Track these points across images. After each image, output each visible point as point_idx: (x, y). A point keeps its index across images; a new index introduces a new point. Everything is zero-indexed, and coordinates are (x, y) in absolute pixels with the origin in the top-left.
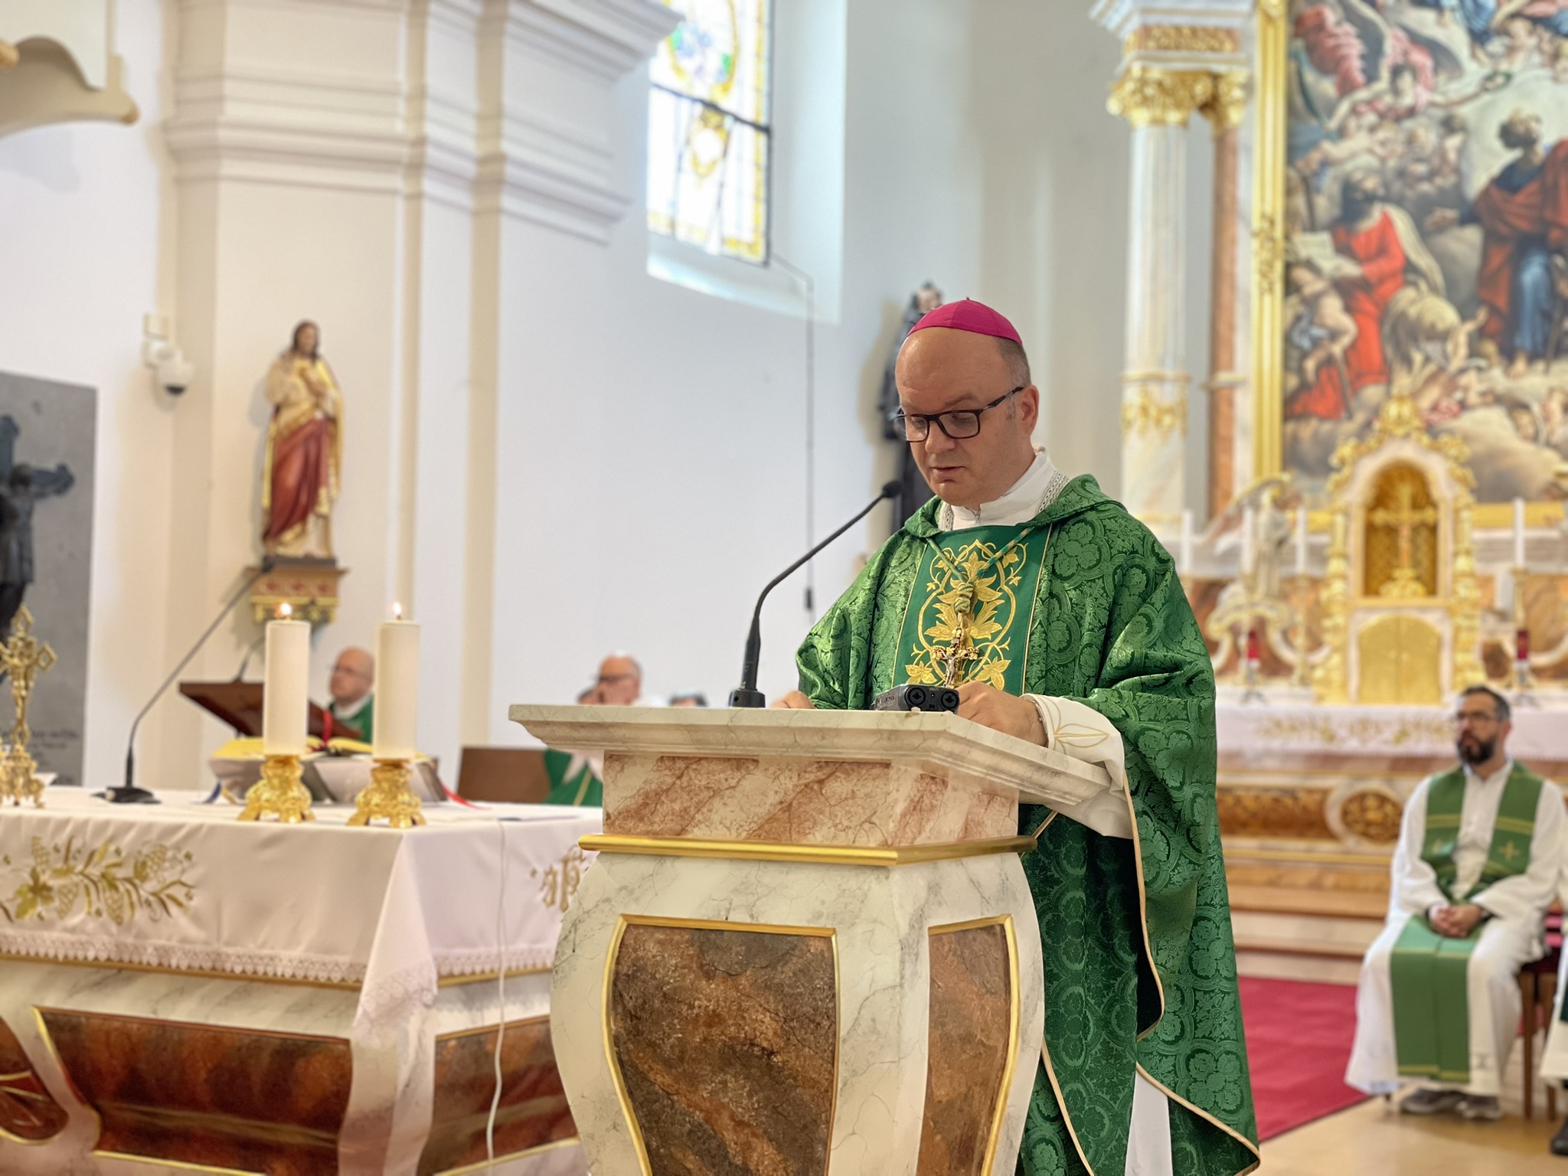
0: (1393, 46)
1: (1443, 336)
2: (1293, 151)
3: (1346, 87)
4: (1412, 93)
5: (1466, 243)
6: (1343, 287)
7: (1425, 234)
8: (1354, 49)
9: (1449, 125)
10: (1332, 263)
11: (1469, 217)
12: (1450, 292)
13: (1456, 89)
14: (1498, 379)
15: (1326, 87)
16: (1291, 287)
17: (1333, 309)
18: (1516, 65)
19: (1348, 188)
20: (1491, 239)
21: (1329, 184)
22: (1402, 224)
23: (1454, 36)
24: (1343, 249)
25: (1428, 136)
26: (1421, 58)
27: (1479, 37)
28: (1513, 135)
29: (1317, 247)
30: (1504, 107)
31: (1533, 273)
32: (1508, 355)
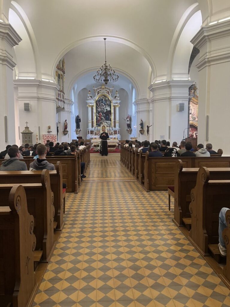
0: (101, 105)
1: (103, 119)
2: (96, 109)
3: (99, 106)
4: (102, 107)
5: (104, 115)
6: (98, 116)
7: (103, 114)
8: (99, 105)
9: (104, 109)
10: (98, 115)
11: (104, 114)
12: (104, 117)
13: (104, 107)
14: (106, 121)
15: (98, 106)
16: (96, 116)
17: (98, 117)
18: (107, 106)
19: (99, 111)
20: (105, 115)
21: (98, 111)
22: (101, 114)
23: (104, 105)
24: (99, 114)
25: (102, 109)
26: (102, 106)
27: (105, 105)
28: (106, 110)
29: (97, 114)
30: (106, 108)
31: (107, 116)
32: (106, 120)
